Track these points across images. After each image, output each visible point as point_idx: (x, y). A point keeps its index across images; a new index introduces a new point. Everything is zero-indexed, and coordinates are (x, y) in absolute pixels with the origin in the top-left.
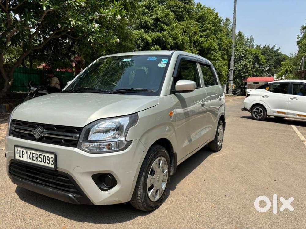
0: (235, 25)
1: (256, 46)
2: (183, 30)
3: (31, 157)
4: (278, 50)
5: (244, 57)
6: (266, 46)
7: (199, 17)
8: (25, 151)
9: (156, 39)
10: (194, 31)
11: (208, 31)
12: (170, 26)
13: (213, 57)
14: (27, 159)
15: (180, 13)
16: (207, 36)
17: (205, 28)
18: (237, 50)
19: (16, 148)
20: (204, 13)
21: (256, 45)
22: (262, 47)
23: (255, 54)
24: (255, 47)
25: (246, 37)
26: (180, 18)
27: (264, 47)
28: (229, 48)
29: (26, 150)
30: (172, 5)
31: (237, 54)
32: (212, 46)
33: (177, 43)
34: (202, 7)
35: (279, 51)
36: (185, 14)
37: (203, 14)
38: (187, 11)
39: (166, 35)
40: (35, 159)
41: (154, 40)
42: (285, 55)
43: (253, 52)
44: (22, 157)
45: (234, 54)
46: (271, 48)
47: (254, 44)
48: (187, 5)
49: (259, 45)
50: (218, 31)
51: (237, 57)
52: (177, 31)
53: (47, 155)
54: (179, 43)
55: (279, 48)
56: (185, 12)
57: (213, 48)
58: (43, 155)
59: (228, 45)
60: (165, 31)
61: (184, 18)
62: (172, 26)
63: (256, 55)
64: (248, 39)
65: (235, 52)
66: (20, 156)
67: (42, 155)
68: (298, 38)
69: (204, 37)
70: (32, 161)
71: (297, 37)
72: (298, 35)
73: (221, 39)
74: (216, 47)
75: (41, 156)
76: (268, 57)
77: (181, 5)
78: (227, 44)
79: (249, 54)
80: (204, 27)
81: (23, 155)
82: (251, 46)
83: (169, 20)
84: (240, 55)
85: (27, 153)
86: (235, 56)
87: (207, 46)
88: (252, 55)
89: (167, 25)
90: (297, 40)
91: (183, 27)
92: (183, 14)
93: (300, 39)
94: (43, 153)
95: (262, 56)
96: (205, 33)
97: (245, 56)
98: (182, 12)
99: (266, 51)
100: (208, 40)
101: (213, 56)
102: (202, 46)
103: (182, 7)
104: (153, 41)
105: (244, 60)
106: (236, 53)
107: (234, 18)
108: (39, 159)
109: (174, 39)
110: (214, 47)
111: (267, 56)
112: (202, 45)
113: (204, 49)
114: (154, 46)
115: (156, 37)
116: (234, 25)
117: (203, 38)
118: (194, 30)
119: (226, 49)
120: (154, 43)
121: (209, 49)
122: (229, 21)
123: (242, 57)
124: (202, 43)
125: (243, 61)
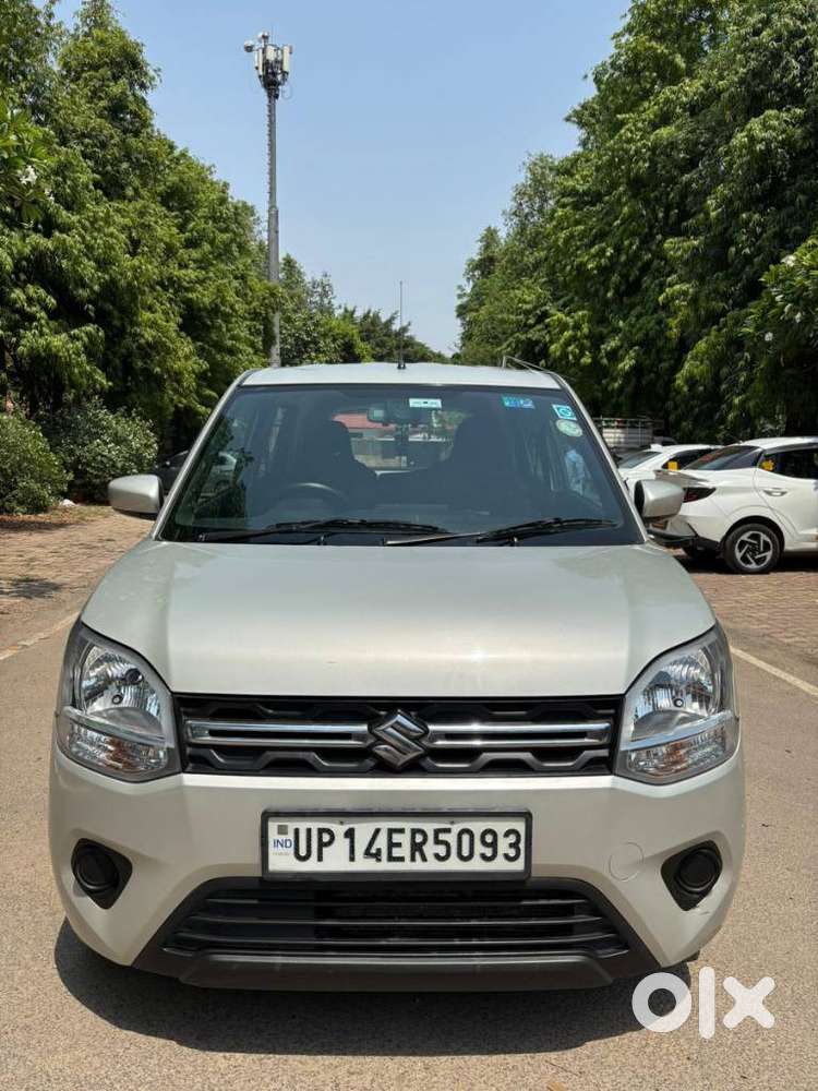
0: (277, 232)
1: (342, 311)
2: (131, 233)
3: (379, 850)
4: (404, 329)
5: (312, 346)
6: (371, 315)
7: (169, 187)
8: (339, 829)
9: (27, 259)
10: (166, 243)
11: (207, 247)
12: (79, 213)
13: (229, 343)
14: (352, 859)
15: (109, 168)
16: (203, 264)
17: (195, 234)
18: (288, 320)
19: (273, 826)
20: (186, 177)
21: (340, 307)
22: (359, 314)
23: (345, 336)
24: (338, 313)
25: (308, 279)
26: (111, 187)
27: (366, 316)
28: (270, 310)
29: (342, 823)
30: (74, 131)
31: (289, 335)
32: (223, 302)
33: (113, 281)
34: (177, 153)
35: (408, 334)
36: (127, 173)
37: (182, 180)
38: (134, 160)
39: (71, 247)
40: (405, 851)
41: (24, 263)
42: (423, 346)
43: (337, 331)
44: (320, 858)
45: (281, 333)
46: (384, 320)
47: (335, 303)
48: (132, 140)
49: (350, 308)
50: (234, 247)
51: (290, 344)
52: (111, 235)
53: (478, 827)
54: (123, 283)
55: (409, 324)
56: (125, 165)
57: (228, 310)
58: (456, 828)
59: (267, 301)
60: (69, 230)
61: (123, 188)
62: (91, 214)
63: (347, 339)
64: (314, 284)
65: (281, 327)
66: (303, 852)
67: (448, 831)
68: (460, 296)
69: (192, 265)
70: (385, 866)
71: (459, 292)
72: (460, 287)
73: (243, 278)
74: (237, 307)
75: (442, 837)
76: (378, 349)
77: (112, 137)
78: (264, 299)
79: (325, 335)
80: (191, 231)
81: (324, 849)
82: (327, 310)
83: (74, 188)
84: (297, 339)
85: (350, 834)
86: (284, 341)
87: (207, 300)
88: (334, 340)
89: (68, 208)
90: (459, 302)
91: (127, 221)
92: (118, 172)
93: (465, 299)
94: (452, 823)
95: (362, 345)
96: (195, 254)
97: (316, 343)
98: (116, 162)
99: (372, 328)
100: (210, 279)
101: (230, 339)
102: (191, 299)
103: (113, 142)
104: (17, 268)
105: (313, 354)
106: (286, 328)
107: (270, 208)
108: (430, 849)
109: (103, 264)
110: (232, 307)
111: (378, 345)
112: (190, 295)
113: (199, 309)
114: (23, 289)
115: (27, 250)
116: (273, 233)
117: (190, 271)
118: (168, 240)
119: (261, 314)
120: (23, 277)
121: (215, 311)
122: (253, 214)
123: (306, 344)
124: (187, 290)
125: (309, 357)
